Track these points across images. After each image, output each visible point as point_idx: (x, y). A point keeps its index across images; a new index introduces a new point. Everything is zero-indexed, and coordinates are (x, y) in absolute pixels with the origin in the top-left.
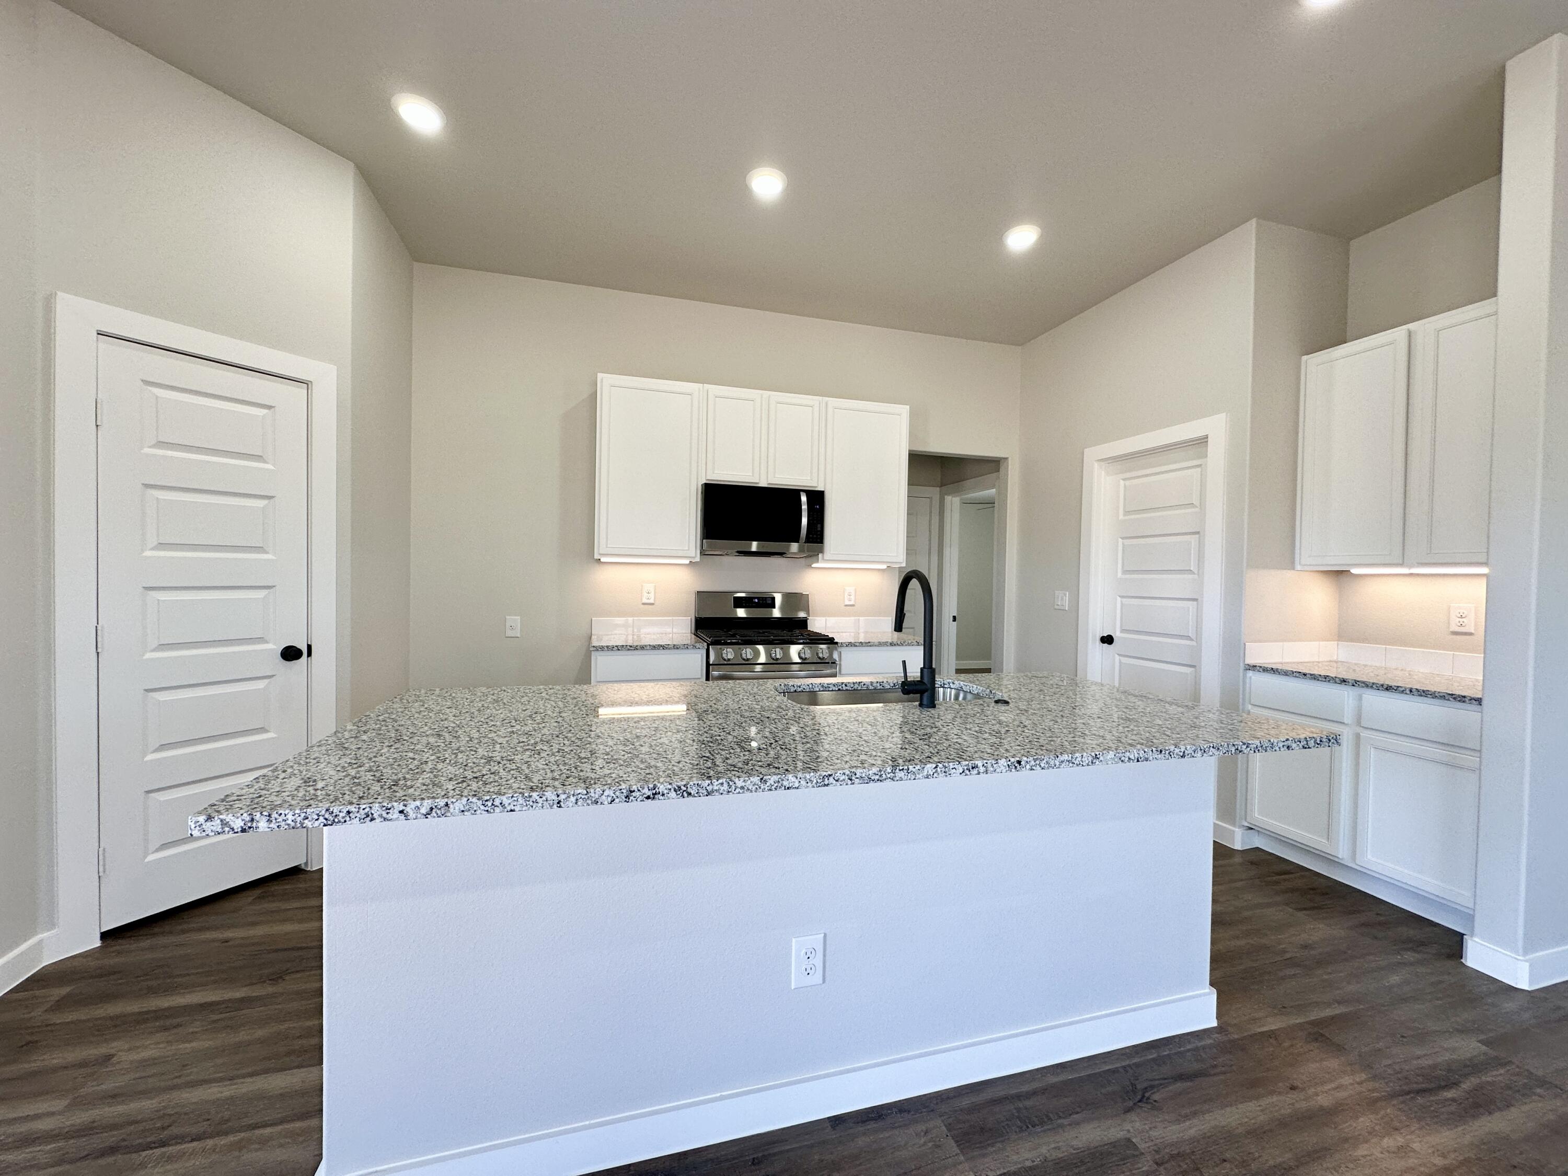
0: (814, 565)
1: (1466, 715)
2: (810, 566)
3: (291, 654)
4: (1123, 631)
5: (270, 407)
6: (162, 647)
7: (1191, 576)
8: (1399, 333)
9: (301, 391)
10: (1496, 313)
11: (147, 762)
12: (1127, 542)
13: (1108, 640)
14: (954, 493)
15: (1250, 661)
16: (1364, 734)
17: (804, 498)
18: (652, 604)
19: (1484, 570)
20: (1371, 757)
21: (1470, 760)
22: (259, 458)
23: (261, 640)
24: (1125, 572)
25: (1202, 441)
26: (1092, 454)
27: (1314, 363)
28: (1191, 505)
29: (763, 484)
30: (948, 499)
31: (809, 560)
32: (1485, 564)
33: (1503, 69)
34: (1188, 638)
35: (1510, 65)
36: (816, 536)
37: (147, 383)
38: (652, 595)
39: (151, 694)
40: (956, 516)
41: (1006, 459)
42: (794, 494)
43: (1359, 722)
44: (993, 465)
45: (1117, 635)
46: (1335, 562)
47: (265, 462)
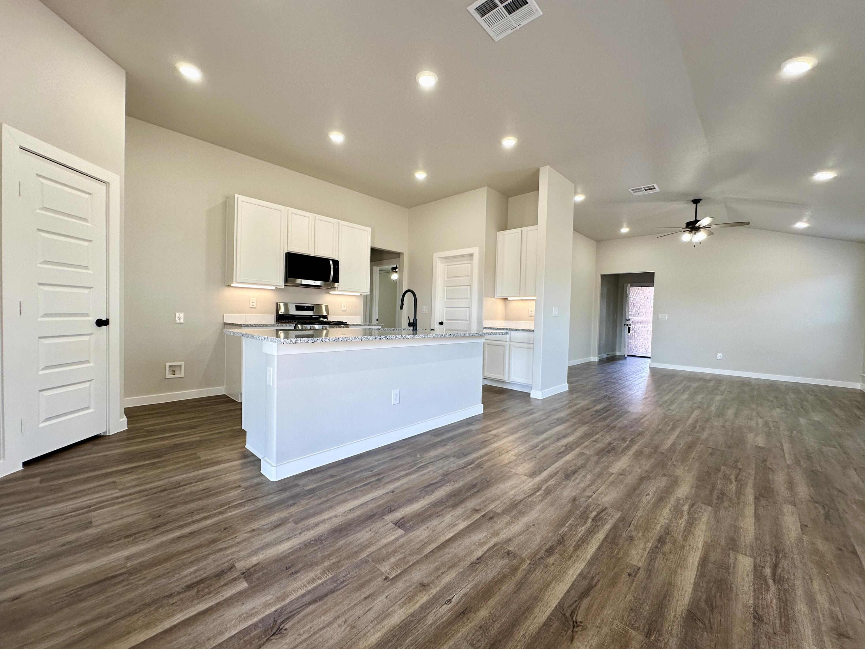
0: (331, 293)
1: (531, 334)
2: (328, 293)
3: (101, 323)
4: (446, 320)
5: (90, 194)
6: (46, 315)
7: (467, 300)
8: (519, 230)
9: (103, 187)
10: (537, 230)
11: (40, 375)
12: (448, 288)
13: (441, 323)
14: (377, 265)
15: (485, 326)
16: (511, 343)
17: (331, 262)
18: (255, 308)
19: (535, 298)
20: (513, 349)
21: (532, 346)
22: (85, 220)
23: (87, 315)
24: (447, 299)
25: (472, 255)
26: (436, 255)
27: (500, 233)
28: (468, 276)
29: (313, 255)
30: (375, 267)
31: (327, 291)
32: (535, 296)
33: (539, 169)
34: (467, 320)
35: (541, 169)
36: (336, 279)
37: (38, 175)
38: (255, 304)
39: (41, 339)
40: (378, 275)
41: (403, 253)
42: (326, 261)
43: (510, 341)
44: (397, 255)
45: (444, 321)
46: (505, 296)
47: (88, 222)
